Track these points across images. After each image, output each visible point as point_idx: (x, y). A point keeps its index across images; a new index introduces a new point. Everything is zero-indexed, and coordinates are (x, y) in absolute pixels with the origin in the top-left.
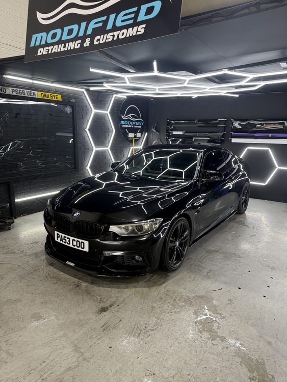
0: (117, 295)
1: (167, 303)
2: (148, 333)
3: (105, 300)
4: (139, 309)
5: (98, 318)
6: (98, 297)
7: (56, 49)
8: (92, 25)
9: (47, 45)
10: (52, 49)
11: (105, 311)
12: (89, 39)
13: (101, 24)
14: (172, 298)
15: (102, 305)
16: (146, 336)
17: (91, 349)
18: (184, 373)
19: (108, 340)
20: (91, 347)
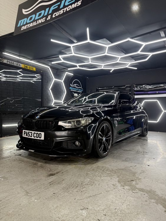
0: (62, 168)
1: (98, 172)
2: (84, 186)
3: (53, 170)
4: (77, 174)
5: (47, 179)
6: (49, 169)
7: (31, 25)
8: (52, 8)
9: (27, 24)
10: (29, 26)
11: (53, 175)
12: (50, 16)
13: (57, 7)
14: (101, 170)
15: (51, 173)
16: (82, 188)
17: (39, 194)
18: (112, 208)
19: (53, 190)
20: (39, 193)
